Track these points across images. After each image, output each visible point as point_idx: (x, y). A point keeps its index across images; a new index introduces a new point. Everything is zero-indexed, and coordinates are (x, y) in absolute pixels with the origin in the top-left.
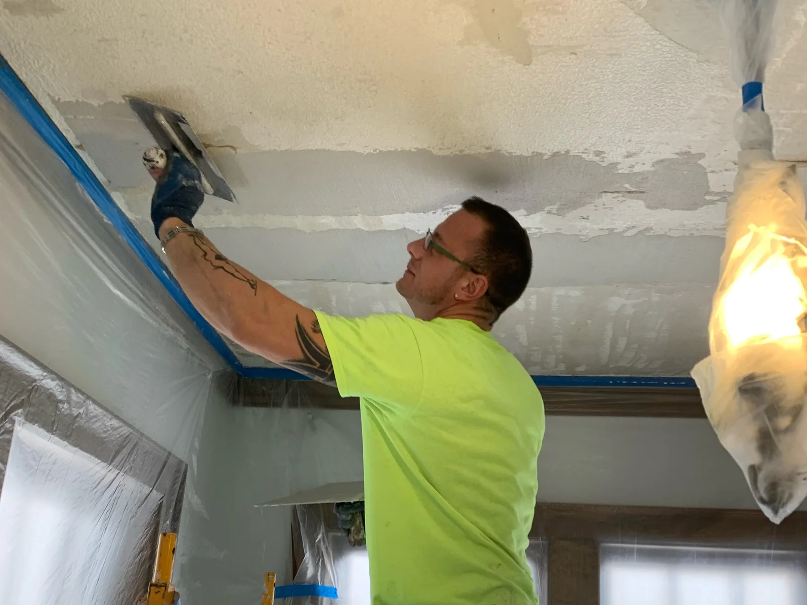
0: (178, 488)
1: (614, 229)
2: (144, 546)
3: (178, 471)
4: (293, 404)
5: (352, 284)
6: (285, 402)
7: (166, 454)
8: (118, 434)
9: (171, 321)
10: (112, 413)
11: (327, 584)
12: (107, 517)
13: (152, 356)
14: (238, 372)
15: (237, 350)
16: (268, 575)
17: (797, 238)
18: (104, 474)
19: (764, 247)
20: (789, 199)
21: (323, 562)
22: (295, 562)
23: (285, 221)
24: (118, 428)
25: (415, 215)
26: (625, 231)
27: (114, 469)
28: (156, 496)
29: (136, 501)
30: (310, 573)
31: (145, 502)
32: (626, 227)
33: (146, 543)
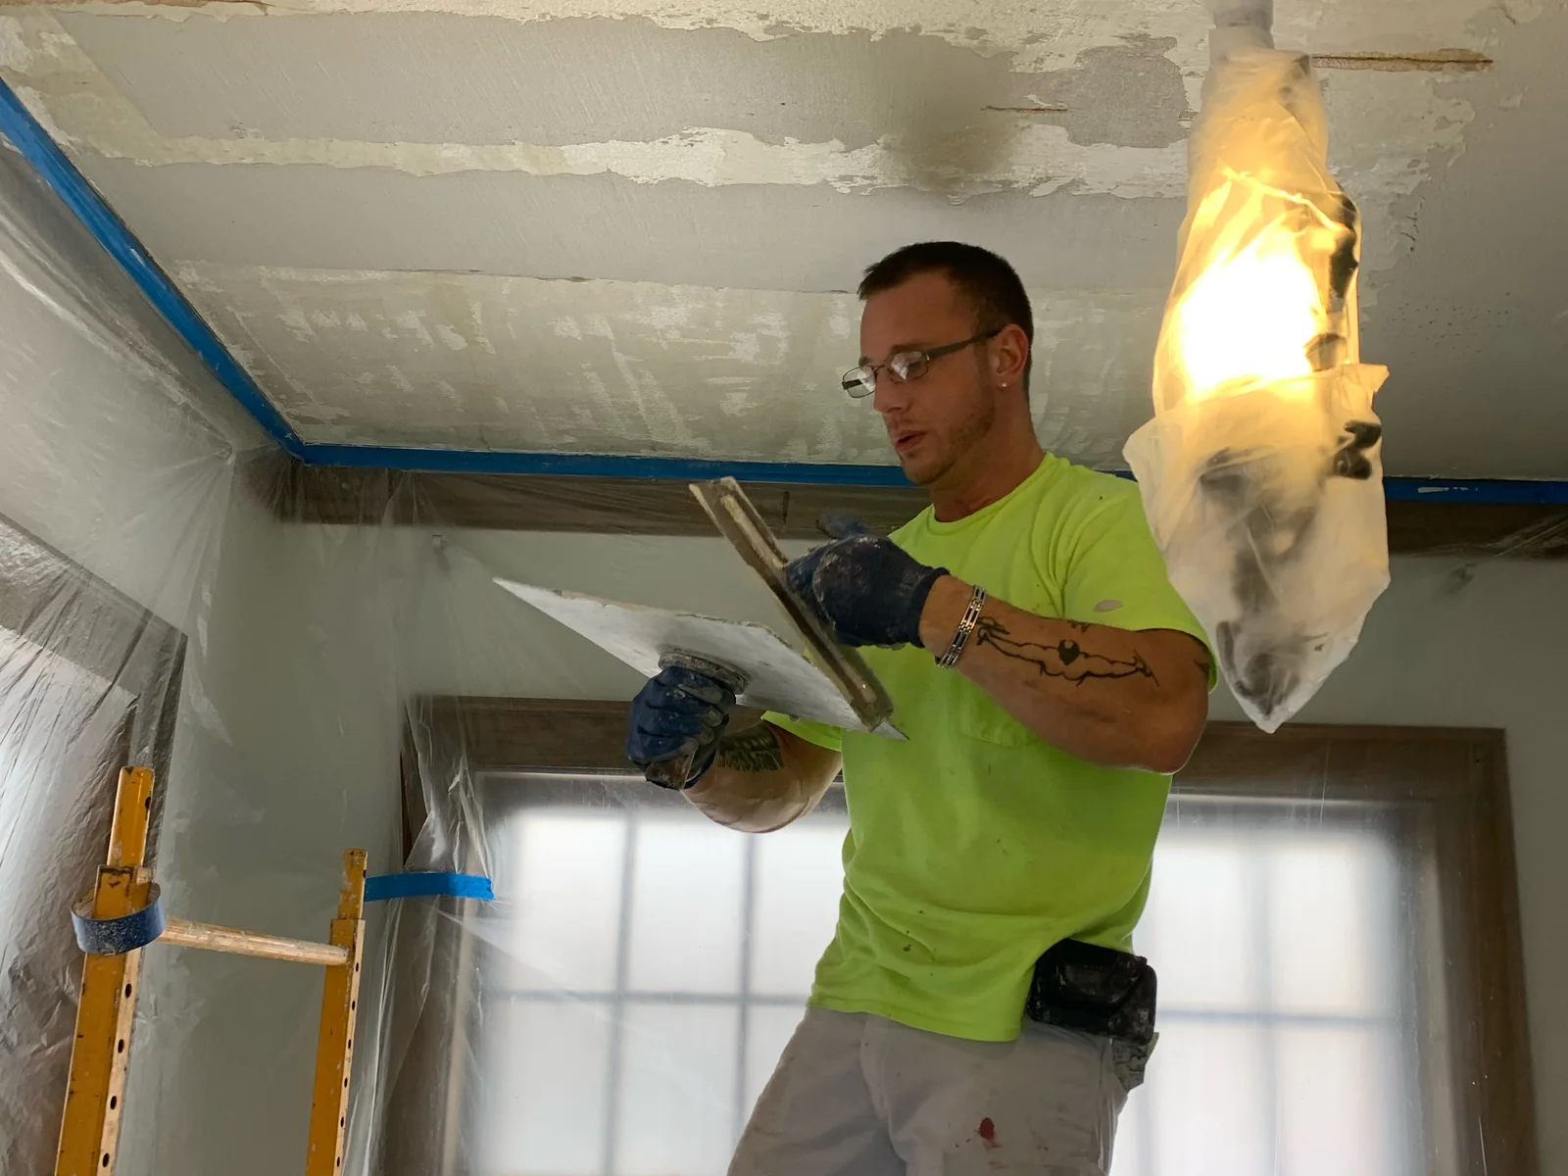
0: (167, 683)
1: (1011, 183)
2: (97, 797)
3: (165, 649)
4: (403, 518)
5: (511, 279)
6: (387, 516)
7: (140, 614)
8: (38, 573)
9: (149, 350)
10: (24, 531)
11: (471, 872)
12: (18, 739)
13: (110, 419)
14: (291, 453)
15: (289, 410)
16: (352, 853)
17: (1305, 193)
18: (11, 652)
19: (1251, 211)
20: (1292, 119)
21: (464, 829)
22: (408, 828)
23: (370, 153)
24: (37, 562)
25: (627, 146)
26: (1032, 186)
27: (30, 643)
28: (121, 697)
29: (80, 706)
30: (438, 849)
31: (98, 710)
32: (1034, 179)
33: (101, 791)
